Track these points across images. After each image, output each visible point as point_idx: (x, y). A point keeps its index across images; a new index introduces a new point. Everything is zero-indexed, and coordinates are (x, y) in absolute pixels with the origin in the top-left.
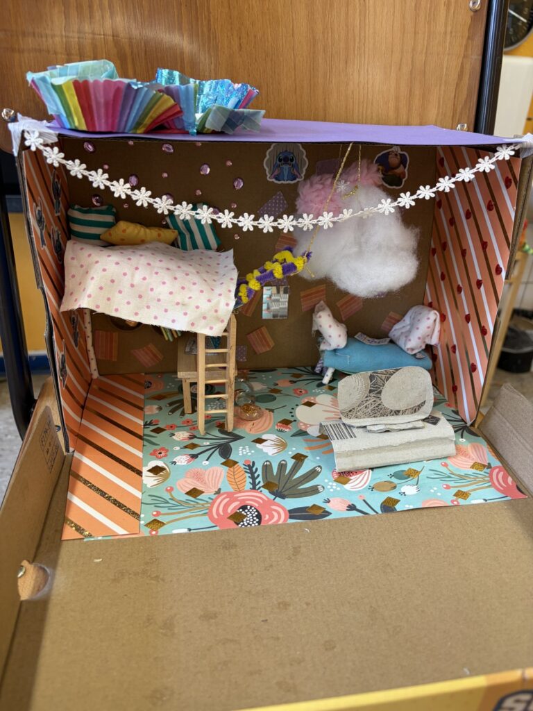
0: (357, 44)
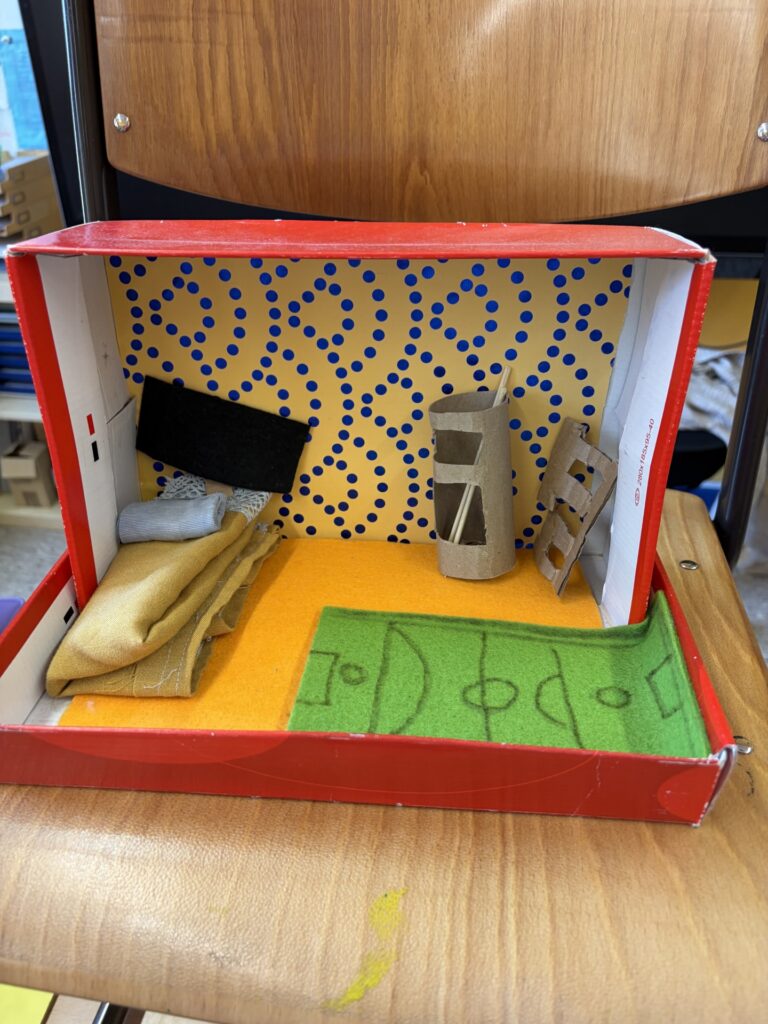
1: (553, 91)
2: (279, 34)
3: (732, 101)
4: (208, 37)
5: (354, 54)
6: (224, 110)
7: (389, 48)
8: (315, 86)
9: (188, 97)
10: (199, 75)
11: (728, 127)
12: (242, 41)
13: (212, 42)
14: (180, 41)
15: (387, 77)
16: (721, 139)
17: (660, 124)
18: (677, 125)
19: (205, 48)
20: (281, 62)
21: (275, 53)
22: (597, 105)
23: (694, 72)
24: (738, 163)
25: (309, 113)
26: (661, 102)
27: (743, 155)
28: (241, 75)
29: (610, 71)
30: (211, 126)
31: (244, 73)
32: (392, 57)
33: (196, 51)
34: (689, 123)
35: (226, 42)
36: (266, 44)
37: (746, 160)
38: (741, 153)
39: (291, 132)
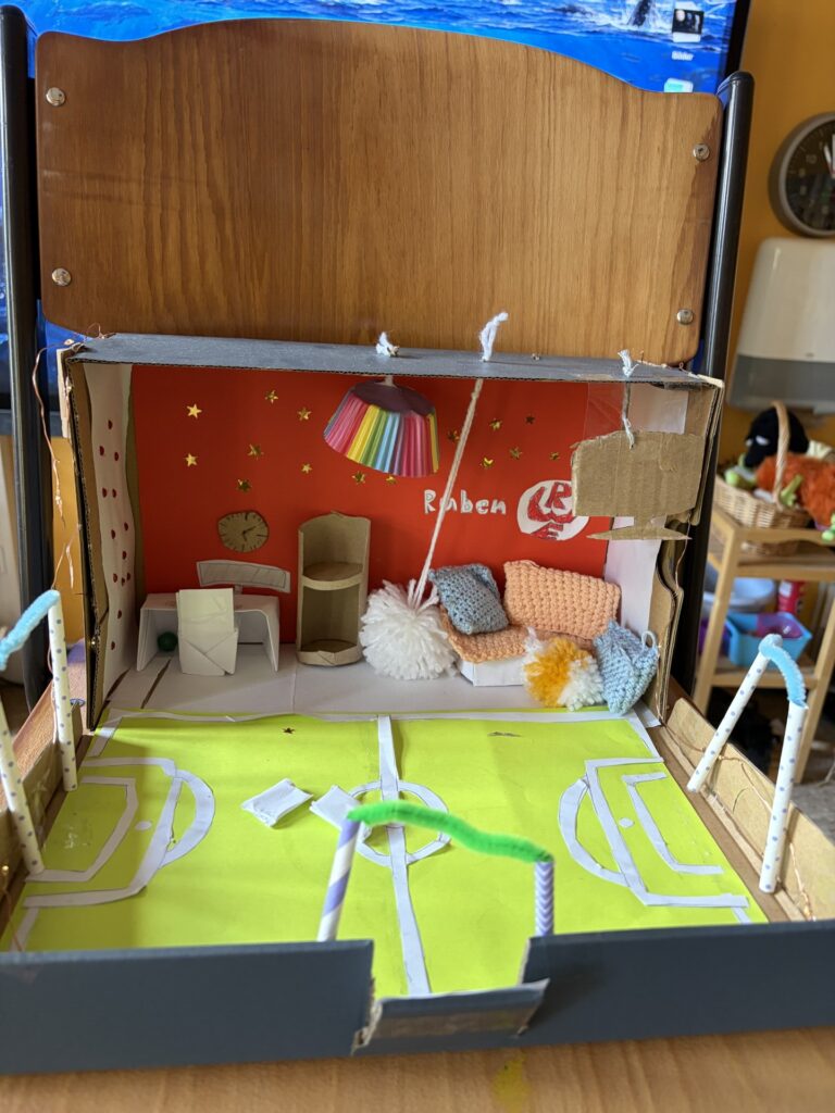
0: (537, 202)
1: (496, 273)
2: (232, 205)
3: (654, 290)
4: (160, 202)
5: (306, 230)
6: (174, 271)
7: (340, 226)
8: (267, 255)
9: (136, 258)
10: (149, 237)
11: (651, 312)
12: (195, 209)
13: (164, 207)
14: (130, 202)
15: (338, 251)
16: (646, 321)
17: (593, 307)
18: (609, 308)
19: (156, 213)
20: (234, 229)
21: (228, 222)
22: (536, 288)
23: (621, 266)
24: (662, 342)
25: (260, 279)
26: (593, 288)
27: (666, 337)
28: (193, 240)
29: (546, 260)
30: (159, 286)
31: (196, 239)
32: (343, 234)
33: (147, 213)
34: (618, 307)
35: (179, 207)
36: (219, 212)
37: (669, 341)
38: (664, 333)
39: (241, 296)
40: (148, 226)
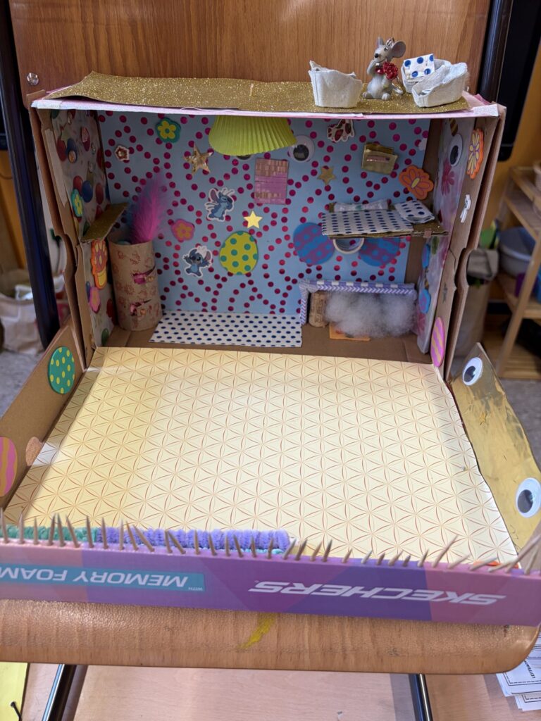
4: (92, 19)
5: (194, 32)
7: (218, 28)
9: (80, 61)
10: (87, 46)
13: (96, 23)
14: (72, 22)
15: (218, 48)
19: (90, 27)
20: (144, 36)
21: (140, 31)
28: (116, 46)
31: (118, 44)
33: (84, 29)
35: (105, 23)
36: (133, 24)
40: (86, 38)
